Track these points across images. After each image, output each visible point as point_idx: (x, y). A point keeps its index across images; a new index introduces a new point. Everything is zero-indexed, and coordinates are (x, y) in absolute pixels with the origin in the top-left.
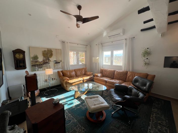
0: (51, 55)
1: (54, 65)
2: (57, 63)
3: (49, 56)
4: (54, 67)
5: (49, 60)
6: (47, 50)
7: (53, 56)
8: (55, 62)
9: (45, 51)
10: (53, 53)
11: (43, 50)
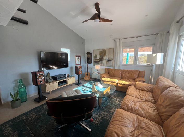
0: (105, 54)
1: (106, 62)
2: (109, 61)
3: (104, 55)
4: (106, 64)
5: (103, 58)
6: (102, 50)
7: (106, 55)
8: (107, 60)
9: (101, 51)
10: (106, 52)
11: (100, 51)
